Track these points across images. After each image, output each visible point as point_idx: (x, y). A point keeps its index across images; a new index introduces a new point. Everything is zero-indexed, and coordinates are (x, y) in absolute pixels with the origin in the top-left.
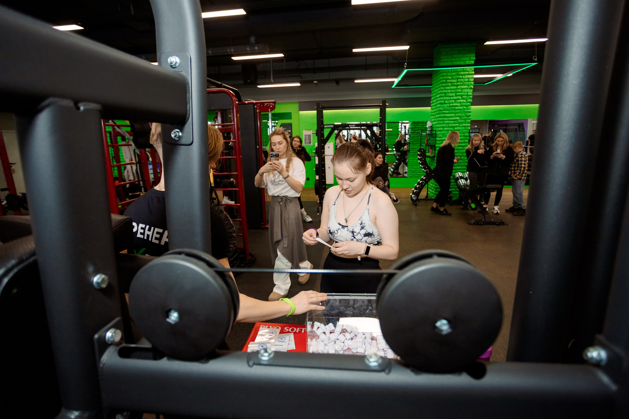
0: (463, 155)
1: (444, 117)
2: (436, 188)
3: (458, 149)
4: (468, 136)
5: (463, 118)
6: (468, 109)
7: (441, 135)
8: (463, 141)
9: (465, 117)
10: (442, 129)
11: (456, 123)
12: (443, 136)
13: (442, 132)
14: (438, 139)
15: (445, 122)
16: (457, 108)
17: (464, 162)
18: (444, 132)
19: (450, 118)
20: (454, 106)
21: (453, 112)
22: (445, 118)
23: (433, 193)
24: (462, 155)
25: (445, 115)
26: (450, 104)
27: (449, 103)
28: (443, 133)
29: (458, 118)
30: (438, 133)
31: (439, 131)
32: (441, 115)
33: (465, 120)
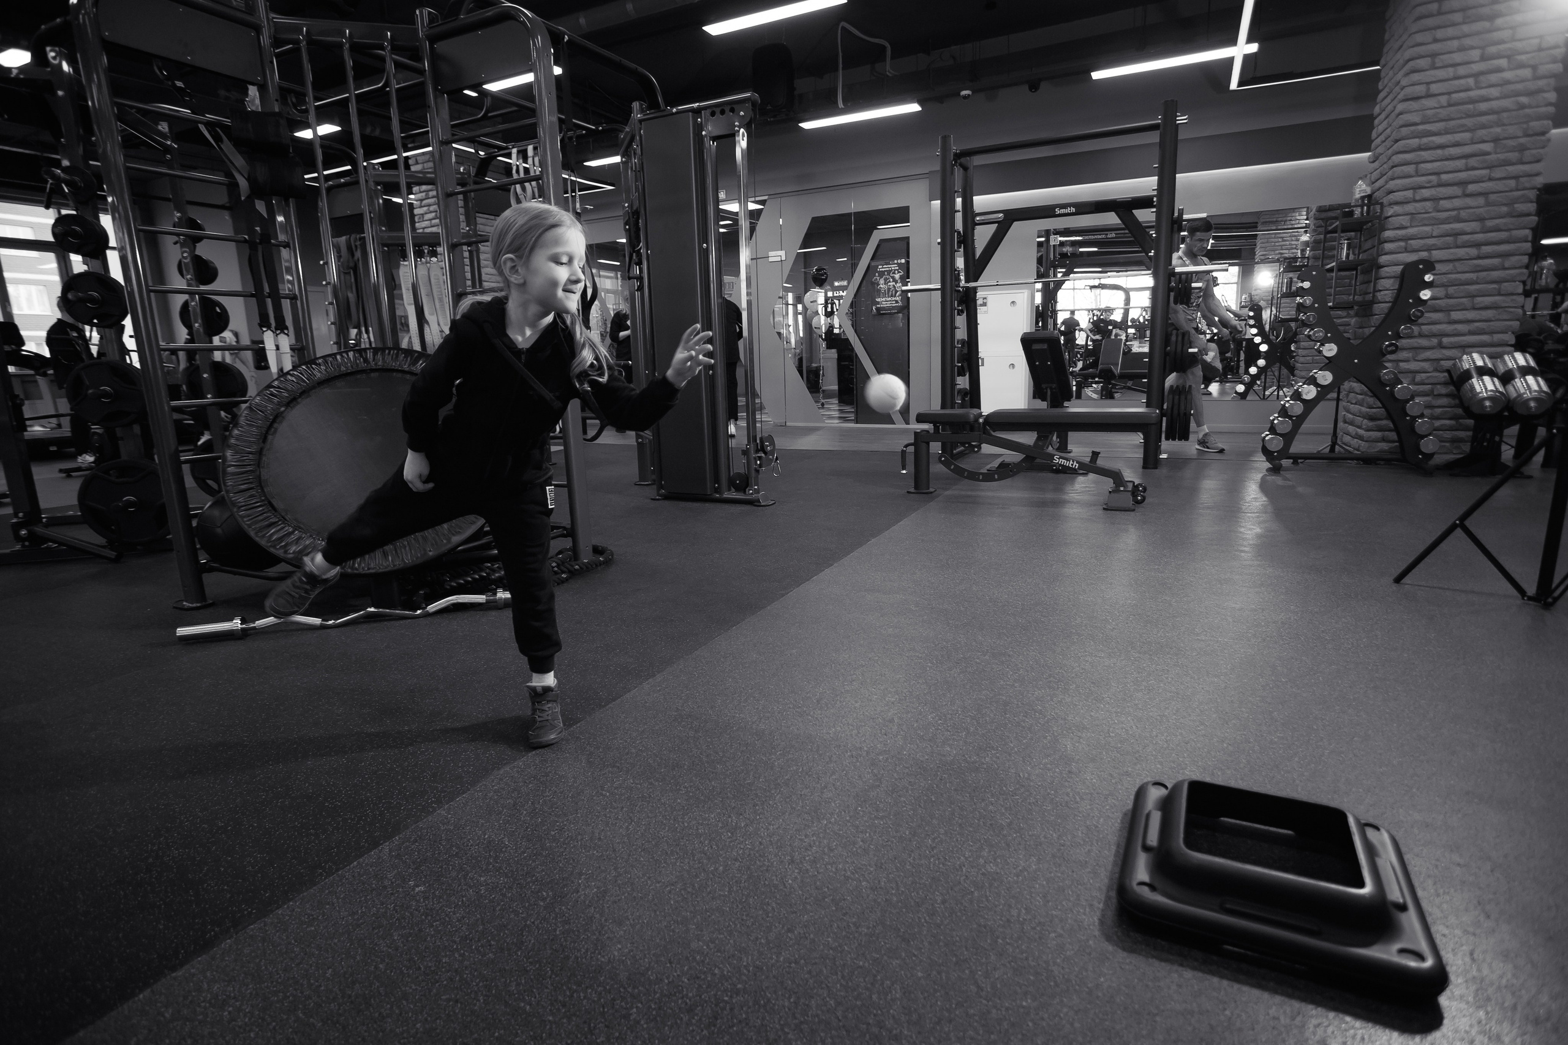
0: (1499, 290)
1: (1420, 149)
2: (1372, 418)
3: (1478, 266)
4: (1528, 215)
5: (1511, 143)
6: (1538, 106)
7: (1404, 220)
8: (1503, 235)
9: (1522, 140)
10: (1409, 194)
11: (1476, 165)
12: (1411, 220)
13: (1409, 208)
14: (1388, 234)
15: (1422, 165)
16: (1483, 106)
17: (1505, 317)
18: (1418, 205)
19: (1451, 149)
20: (1472, 101)
21: (1463, 125)
22: (1425, 155)
23: (1361, 438)
24: (1495, 288)
25: (1425, 140)
26: (1454, 95)
27: (1449, 93)
28: (1414, 212)
29: (1487, 147)
30: (1389, 214)
31: (1397, 203)
32: (1407, 141)
33: (1522, 149)
